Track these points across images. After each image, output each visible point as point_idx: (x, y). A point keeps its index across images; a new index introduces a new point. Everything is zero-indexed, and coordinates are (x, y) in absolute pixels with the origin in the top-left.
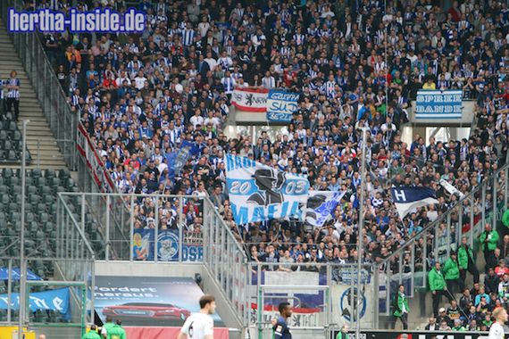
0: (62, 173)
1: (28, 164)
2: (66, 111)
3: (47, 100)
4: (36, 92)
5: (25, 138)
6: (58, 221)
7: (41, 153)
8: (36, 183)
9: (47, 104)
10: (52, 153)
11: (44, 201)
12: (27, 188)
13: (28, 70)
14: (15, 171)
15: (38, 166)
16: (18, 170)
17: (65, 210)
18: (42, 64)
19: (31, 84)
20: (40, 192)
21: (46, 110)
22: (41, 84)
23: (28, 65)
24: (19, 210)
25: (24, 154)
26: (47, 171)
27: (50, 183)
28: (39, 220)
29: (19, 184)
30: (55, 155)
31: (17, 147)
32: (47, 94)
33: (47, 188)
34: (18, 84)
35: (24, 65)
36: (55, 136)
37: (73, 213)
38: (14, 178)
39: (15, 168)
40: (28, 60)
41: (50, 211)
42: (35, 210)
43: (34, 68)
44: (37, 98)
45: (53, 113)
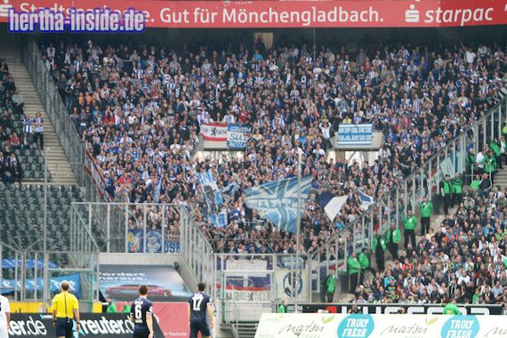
0: (74, 188)
1: (49, 181)
2: (77, 141)
3: (62, 133)
4: (54, 128)
5: (46, 161)
6: (71, 223)
7: (58, 173)
8: (55, 196)
9: (62, 136)
10: (66, 172)
11: (61, 209)
12: (48, 199)
13: (48, 111)
14: (39, 187)
15: (57, 183)
16: (42, 186)
17: (77, 216)
18: (59, 107)
19: (51, 121)
20: (58, 202)
21: (62, 140)
22: (58, 121)
23: (48, 108)
24: (42, 216)
25: (46, 174)
26: (63, 186)
27: (66, 196)
28: (57, 223)
29: (43, 196)
30: (69, 174)
31: (40, 168)
32: (63, 129)
33: (63, 200)
34: (42, 121)
35: (45, 108)
36: (68, 160)
37: (83, 217)
38: (39, 193)
39: (39, 184)
40: (48, 104)
41: (65, 216)
42: (54, 216)
43: (53, 111)
44: (55, 132)
45: (67, 143)
